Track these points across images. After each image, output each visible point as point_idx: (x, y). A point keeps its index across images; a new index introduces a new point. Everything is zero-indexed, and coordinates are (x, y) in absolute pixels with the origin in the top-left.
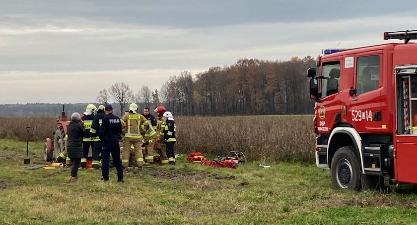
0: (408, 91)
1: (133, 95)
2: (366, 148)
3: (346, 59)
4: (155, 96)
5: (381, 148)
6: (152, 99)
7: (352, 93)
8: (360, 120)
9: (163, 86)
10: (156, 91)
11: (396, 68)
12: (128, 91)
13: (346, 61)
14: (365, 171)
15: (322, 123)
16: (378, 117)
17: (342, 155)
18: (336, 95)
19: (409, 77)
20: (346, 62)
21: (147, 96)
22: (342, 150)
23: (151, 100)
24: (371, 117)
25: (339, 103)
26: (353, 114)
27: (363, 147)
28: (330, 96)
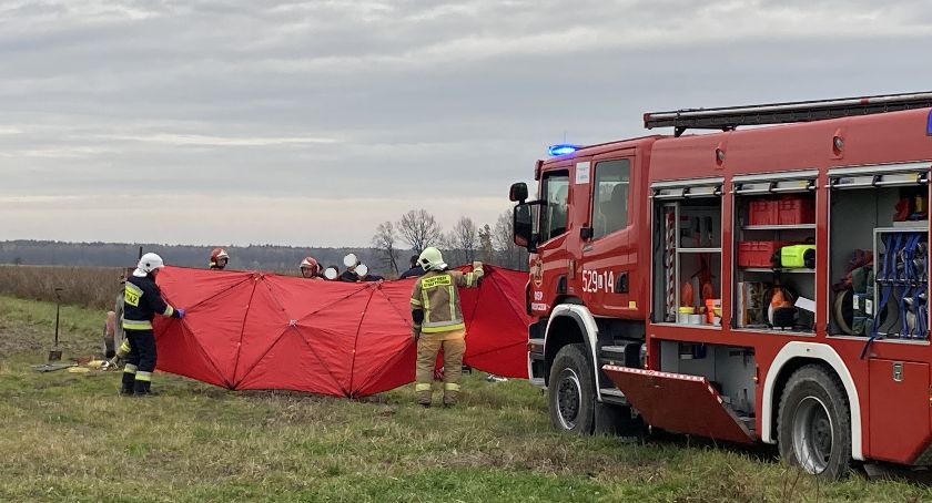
0: (674, 235)
1: (442, 235)
2: (604, 348)
3: (579, 165)
4: (485, 237)
5: (627, 350)
6: (479, 244)
7: (584, 235)
8: (595, 291)
9: (501, 219)
10: (487, 228)
11: (654, 185)
12: (432, 227)
13: (578, 171)
14: (602, 395)
15: (538, 295)
16: (623, 286)
17: (567, 362)
18: (565, 237)
19: (675, 204)
20: (579, 173)
21: (468, 237)
22: (566, 351)
23: (477, 244)
24: (612, 285)
25: (564, 255)
26: (584, 279)
27: (599, 345)
28: (556, 238)
